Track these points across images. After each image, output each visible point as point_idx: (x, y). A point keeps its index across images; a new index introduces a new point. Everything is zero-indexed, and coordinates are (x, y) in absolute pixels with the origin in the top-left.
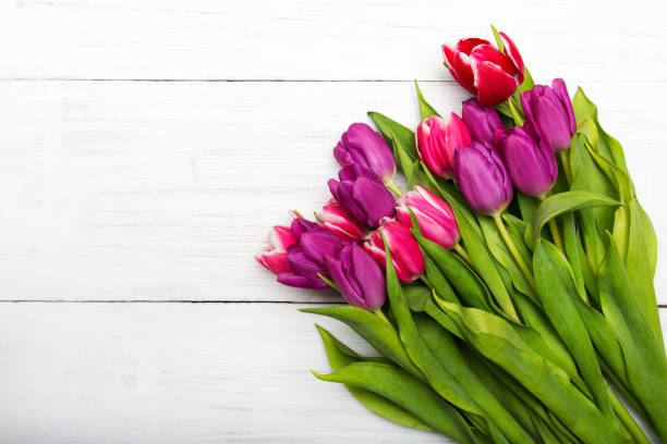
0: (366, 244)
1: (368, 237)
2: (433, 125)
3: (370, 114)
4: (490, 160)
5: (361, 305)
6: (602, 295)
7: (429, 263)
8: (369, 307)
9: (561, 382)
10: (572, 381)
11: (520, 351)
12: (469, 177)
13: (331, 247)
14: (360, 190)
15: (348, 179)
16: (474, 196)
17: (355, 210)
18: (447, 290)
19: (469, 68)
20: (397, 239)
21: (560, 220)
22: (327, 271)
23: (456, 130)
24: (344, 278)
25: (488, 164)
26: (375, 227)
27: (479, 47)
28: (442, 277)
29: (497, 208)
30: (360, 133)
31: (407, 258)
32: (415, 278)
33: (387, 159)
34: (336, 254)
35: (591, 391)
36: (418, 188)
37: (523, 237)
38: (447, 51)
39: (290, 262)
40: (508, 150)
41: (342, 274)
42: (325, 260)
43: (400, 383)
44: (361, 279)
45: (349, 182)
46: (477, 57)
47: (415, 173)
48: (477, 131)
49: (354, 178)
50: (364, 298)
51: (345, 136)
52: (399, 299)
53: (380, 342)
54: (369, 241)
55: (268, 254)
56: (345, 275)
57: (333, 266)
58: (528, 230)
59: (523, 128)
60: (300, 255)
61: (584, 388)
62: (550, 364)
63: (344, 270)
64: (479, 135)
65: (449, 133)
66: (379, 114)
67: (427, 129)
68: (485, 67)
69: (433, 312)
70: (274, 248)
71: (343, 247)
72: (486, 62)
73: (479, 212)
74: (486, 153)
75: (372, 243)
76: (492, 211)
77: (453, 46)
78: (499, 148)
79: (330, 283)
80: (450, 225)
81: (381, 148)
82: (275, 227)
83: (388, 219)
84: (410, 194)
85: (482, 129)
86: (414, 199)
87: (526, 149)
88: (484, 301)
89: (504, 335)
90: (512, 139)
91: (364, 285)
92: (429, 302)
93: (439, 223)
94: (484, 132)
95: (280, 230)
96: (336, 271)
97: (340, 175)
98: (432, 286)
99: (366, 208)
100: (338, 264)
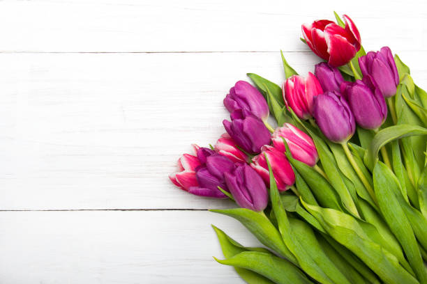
0: (253, 165)
1: (254, 159)
2: (296, 81)
3: (248, 75)
4: (339, 104)
5: (251, 208)
6: (420, 200)
7: (298, 178)
8: (256, 209)
9: (393, 264)
10: (400, 263)
11: (364, 240)
12: (325, 116)
13: (228, 166)
14: (248, 125)
15: (238, 118)
16: (329, 129)
17: (243, 140)
18: (310, 197)
19: (323, 40)
20: (276, 160)
21: (388, 147)
22: (225, 184)
23: (312, 84)
24: (238, 188)
25: (338, 106)
26: (259, 152)
27: (330, 25)
28: (307, 187)
29: (345, 137)
30: (244, 87)
31: (282, 173)
32: (287, 188)
33: (264, 106)
34: (232, 172)
35: (414, 270)
36: (288, 124)
37: (362, 160)
38: (305, 29)
39: (199, 178)
40: (352, 96)
41: (237, 186)
42: (224, 175)
43: (276, 266)
44: (250, 189)
45: (239, 121)
46: (330, 32)
47: (283, 114)
48: (327, 85)
49: (243, 118)
50: (253, 203)
51: (233, 90)
52: (279, 202)
53: (264, 235)
54: (254, 162)
55: (181, 173)
56: (239, 186)
57: (230, 180)
58: (366, 154)
59: (362, 81)
60: (206, 172)
61: (409, 268)
62: (384, 251)
63: (238, 183)
64: (329, 87)
65: (307, 87)
66: (255, 75)
67: (291, 84)
68: (336, 39)
69: (302, 213)
70: (184, 169)
71: (237, 167)
72: (337, 35)
73: (331, 141)
74: (337, 99)
75: (257, 163)
76: (341, 141)
77: (309, 26)
78: (346, 95)
79: (227, 193)
80: (311, 151)
81: (259, 98)
82: (184, 155)
83: (268, 147)
84: (282, 129)
85: (330, 83)
86: (286, 133)
87: (365, 95)
88: (337, 204)
89: (353, 228)
90: (355, 89)
91: (253, 194)
92: (298, 206)
93: (304, 150)
94: (332, 86)
95: (188, 157)
96: (233, 184)
97: (231, 117)
98: (300, 194)
99: (252, 138)
100: (234, 179)
